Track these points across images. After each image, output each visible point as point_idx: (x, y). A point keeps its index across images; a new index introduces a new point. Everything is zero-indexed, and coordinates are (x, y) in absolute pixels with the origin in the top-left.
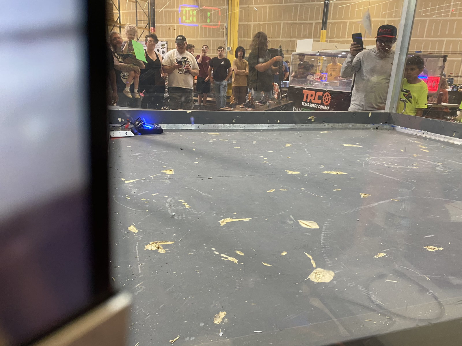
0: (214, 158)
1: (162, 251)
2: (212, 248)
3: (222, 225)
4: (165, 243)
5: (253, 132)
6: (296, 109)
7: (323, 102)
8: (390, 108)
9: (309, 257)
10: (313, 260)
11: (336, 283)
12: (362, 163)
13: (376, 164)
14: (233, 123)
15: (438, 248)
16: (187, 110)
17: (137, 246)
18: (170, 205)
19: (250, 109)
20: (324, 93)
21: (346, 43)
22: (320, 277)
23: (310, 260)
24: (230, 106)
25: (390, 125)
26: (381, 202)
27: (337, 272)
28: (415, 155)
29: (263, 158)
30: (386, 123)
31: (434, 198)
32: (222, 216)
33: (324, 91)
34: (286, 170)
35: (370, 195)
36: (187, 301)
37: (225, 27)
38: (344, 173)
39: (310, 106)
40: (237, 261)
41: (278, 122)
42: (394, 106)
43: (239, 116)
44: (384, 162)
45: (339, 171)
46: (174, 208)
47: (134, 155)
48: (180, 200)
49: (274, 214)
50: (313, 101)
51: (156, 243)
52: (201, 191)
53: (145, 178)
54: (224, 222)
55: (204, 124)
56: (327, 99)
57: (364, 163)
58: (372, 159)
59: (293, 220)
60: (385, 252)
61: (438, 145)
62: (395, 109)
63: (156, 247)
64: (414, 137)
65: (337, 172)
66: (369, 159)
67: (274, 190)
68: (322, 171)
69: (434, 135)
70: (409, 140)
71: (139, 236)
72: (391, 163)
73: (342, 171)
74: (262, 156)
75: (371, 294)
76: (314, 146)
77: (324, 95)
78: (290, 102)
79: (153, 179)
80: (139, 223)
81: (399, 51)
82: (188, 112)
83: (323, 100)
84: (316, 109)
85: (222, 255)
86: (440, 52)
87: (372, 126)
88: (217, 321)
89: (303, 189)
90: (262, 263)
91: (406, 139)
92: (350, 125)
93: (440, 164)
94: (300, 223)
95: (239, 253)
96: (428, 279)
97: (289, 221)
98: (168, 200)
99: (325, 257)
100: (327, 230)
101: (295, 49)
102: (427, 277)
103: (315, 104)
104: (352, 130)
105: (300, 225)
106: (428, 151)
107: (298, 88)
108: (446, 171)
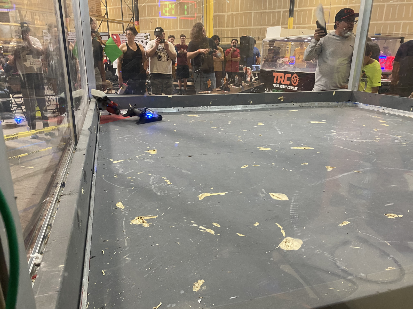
0: (193, 138)
1: (147, 224)
2: (191, 221)
3: (200, 199)
4: (149, 218)
5: (228, 113)
6: (267, 90)
7: (292, 83)
8: (352, 87)
9: (279, 227)
10: (283, 230)
11: (304, 250)
12: (328, 138)
13: (340, 138)
14: (210, 105)
15: (397, 215)
16: (168, 95)
17: (124, 221)
18: (153, 181)
19: (225, 92)
20: (292, 75)
21: (311, 29)
22: (290, 245)
23: (281, 229)
24: (208, 90)
25: (353, 102)
26: (345, 174)
27: (305, 240)
28: (375, 130)
29: (237, 136)
30: (349, 100)
31: (393, 169)
32: (200, 191)
33: (292, 73)
34: (258, 147)
35: (335, 168)
36: (168, 271)
37: (202, 18)
38: (311, 148)
39: (280, 87)
40: (214, 232)
41: (251, 103)
42: (356, 86)
43: (215, 99)
44: (348, 137)
45: (306, 146)
46: (157, 185)
47: (121, 137)
48: (163, 178)
49: (247, 188)
50: (282, 83)
51: (141, 218)
52: (181, 169)
53: (131, 158)
54: (202, 197)
55: (184, 107)
56: (295, 80)
57: (329, 138)
58: (337, 134)
59: (264, 193)
60: (349, 221)
61: (397, 120)
62: (357, 88)
63: (141, 222)
64: (374, 113)
65: (305, 148)
66: (333, 134)
67: (247, 166)
68: (291, 147)
69: (393, 111)
70: (370, 115)
71: (126, 212)
72: (354, 137)
73: (309, 147)
74: (236, 135)
75: (337, 260)
76: (284, 124)
77: (293, 77)
78: (262, 84)
79: (138, 159)
80: (126, 200)
81: (360, 34)
82: (169, 96)
83: (291, 81)
84: (286, 90)
85: (200, 227)
86: (398, 34)
87: (337, 104)
88: (196, 289)
89: (274, 164)
90: (237, 233)
91: (367, 115)
92: (316, 104)
93: (399, 137)
94: (271, 196)
95: (216, 225)
96: (389, 244)
97: (261, 194)
98: (152, 178)
99: (294, 226)
100: (296, 201)
101: (265, 36)
102: (387, 243)
103: (285, 85)
104: (318, 108)
105: (271, 198)
106: (388, 125)
107: (269, 71)
108: (405, 143)
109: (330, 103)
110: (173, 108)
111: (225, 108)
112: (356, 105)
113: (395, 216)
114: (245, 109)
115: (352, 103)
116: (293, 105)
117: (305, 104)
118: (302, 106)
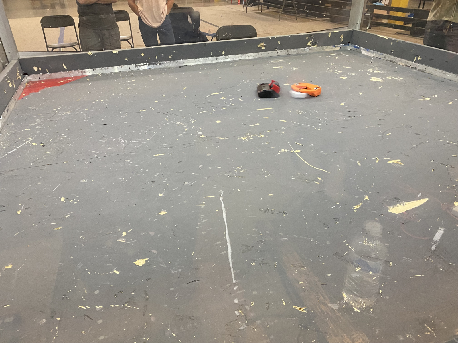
109: (325, 47)
110: (122, 66)
111: (189, 63)
112: (356, 49)
114: (216, 61)
115: (351, 46)
116: (278, 53)
117: (292, 51)
118: (289, 54)
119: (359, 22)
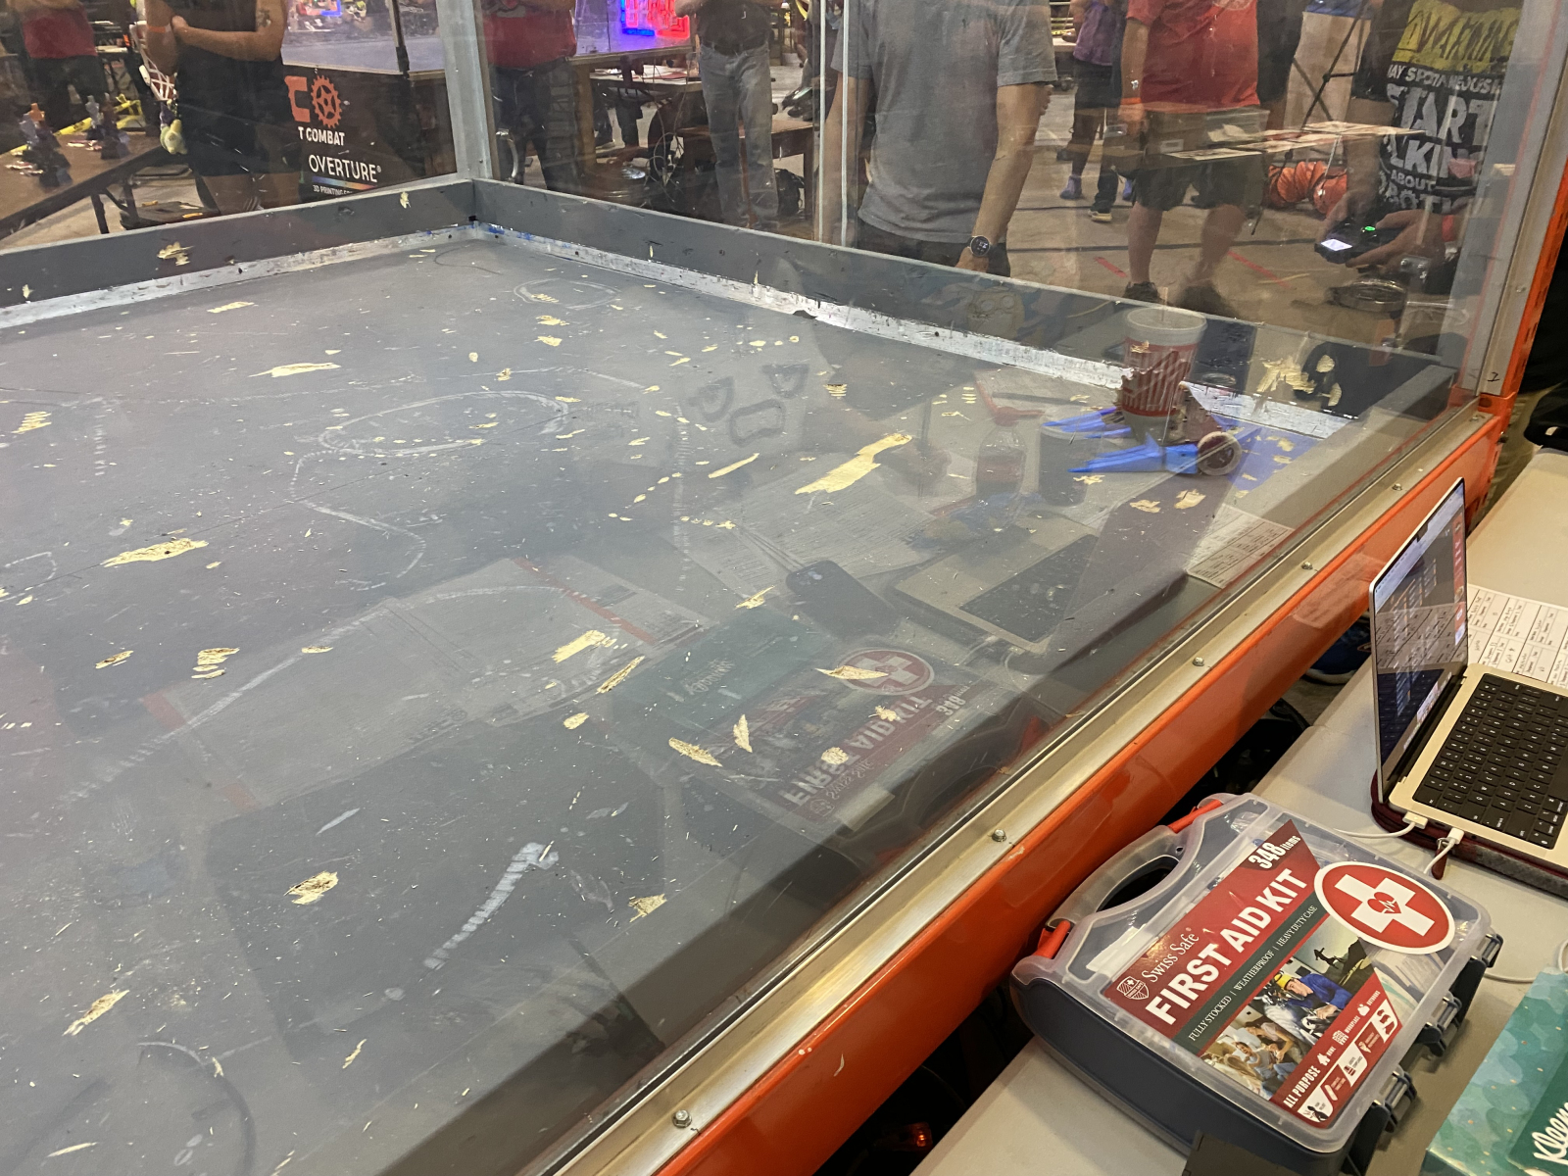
8: (470, 167)
12: (296, 463)
13: (345, 455)
25: (487, 226)
28: (504, 375)
30: (473, 219)
35: (237, 650)
38: (195, 545)
42: (484, 159)
44: (382, 438)
45: (178, 537)
56: (326, 102)
57: (303, 463)
58: (344, 433)
60: (122, 991)
61: (604, 302)
62: (488, 167)
64: (545, 275)
65: (168, 547)
66: (332, 432)
68: (111, 556)
69: (604, 258)
70: (524, 290)
72: (405, 436)
73: (191, 535)
77: (315, 88)
83: (314, 107)
87: (424, 239)
91: (515, 291)
92: (345, 254)
96: (219, 1069)
102: (217, 1063)
106: (555, 342)
108: (570, 435)
109: (399, 240)
112: (497, 237)
113: (328, 883)
115: (484, 229)
116: (240, 271)
117: (291, 260)
118: (283, 270)
119: (485, 156)
